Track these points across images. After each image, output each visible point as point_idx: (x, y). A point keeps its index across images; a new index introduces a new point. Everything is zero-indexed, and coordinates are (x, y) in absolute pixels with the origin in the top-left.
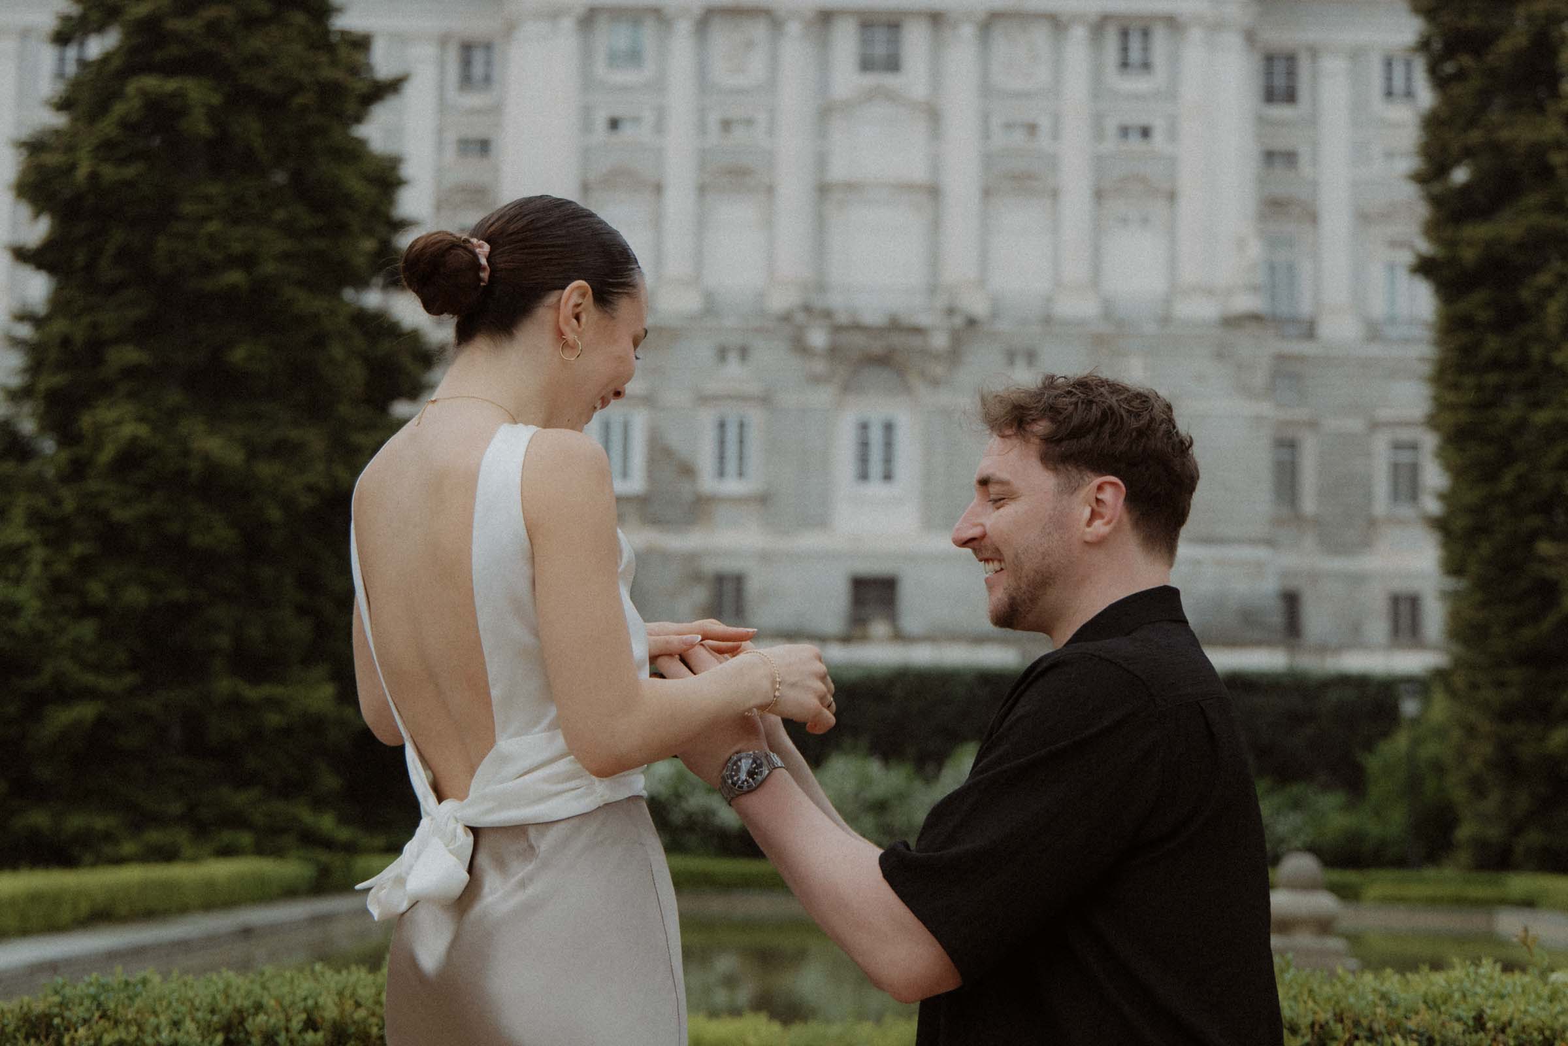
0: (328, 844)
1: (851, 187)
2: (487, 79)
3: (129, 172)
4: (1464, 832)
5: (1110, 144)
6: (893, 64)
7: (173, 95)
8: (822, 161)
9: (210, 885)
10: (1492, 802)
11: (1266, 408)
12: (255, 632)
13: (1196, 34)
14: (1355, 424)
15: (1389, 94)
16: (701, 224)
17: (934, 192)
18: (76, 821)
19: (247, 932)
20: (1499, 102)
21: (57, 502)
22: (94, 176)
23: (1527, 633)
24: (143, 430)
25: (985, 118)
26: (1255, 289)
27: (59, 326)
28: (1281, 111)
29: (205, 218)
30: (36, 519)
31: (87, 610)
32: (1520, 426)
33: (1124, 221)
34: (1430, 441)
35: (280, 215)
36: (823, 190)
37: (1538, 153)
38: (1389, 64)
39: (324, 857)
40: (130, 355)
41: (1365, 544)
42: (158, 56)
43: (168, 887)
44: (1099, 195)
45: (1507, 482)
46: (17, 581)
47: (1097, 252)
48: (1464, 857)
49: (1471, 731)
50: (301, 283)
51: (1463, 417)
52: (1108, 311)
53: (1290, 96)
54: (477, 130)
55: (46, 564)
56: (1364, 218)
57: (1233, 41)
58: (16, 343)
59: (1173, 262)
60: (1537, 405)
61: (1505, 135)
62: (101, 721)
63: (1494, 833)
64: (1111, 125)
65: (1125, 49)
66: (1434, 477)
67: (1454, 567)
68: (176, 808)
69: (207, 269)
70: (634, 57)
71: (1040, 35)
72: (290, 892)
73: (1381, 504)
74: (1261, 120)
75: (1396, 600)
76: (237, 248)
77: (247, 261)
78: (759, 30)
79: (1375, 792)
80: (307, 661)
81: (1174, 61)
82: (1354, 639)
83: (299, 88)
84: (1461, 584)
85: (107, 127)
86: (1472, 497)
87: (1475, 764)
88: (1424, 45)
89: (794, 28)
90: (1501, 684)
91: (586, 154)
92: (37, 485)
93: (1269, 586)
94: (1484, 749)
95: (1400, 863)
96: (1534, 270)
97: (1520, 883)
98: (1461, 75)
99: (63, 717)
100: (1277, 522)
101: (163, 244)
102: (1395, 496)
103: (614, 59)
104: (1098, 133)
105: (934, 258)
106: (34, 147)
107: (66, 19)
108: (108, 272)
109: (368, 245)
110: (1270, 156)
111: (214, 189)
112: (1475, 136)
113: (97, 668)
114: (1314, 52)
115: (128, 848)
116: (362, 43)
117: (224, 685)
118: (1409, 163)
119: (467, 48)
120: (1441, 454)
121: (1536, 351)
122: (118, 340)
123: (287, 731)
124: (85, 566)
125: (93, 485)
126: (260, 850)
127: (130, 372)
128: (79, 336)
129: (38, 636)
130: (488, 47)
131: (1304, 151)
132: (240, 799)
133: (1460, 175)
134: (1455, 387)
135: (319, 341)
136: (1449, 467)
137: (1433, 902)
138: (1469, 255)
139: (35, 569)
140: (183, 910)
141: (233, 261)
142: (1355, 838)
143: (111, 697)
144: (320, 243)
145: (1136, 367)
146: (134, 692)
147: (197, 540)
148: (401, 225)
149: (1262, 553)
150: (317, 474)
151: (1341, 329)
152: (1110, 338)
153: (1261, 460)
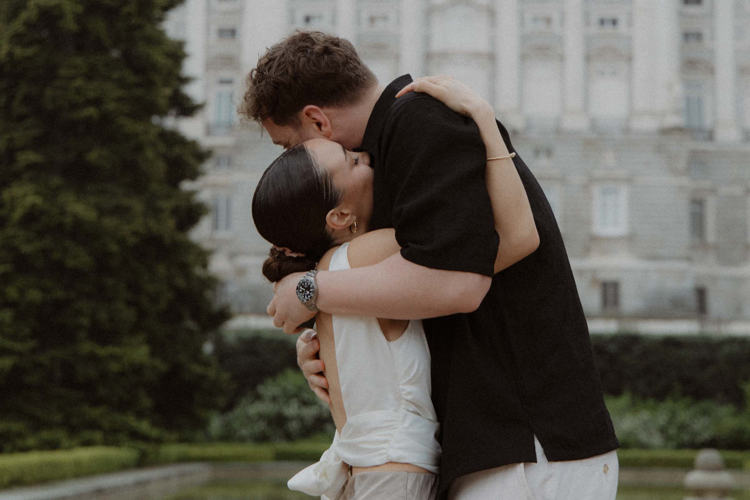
0: (145, 438)
1: (444, 56)
3: (30, 51)
5: (594, 29)
8: (427, 40)
9: (78, 464)
11: (685, 181)
12: (103, 316)
14: (737, 190)
17: (492, 57)
19: (100, 491)
22: (10, 54)
24: (38, 200)
25: (522, 15)
26: (677, 112)
28: (693, 9)
29: (74, 78)
31: (6, 304)
33: (602, 73)
35: (116, 75)
36: (428, 56)
39: (143, 446)
40: (31, 157)
41: (744, 259)
44: (588, 58)
47: (587, 91)
50: (127, 115)
52: (593, 125)
54: (228, 23)
56: (742, 71)
59: (631, 97)
62: (15, 366)
64: (594, 18)
68: (58, 418)
69: (74, 106)
72: (124, 467)
74: (681, 15)
76: (91, 95)
77: (97, 102)
80: (132, 332)
82: (738, 315)
85: (17, 25)
93: (688, 284)
100: (692, 246)
101: (49, 92)
104: (587, 23)
108: (18, 108)
109: (168, 91)
110: (687, 35)
111: (79, 61)
113: (13, 337)
115: (31, 441)
117: (86, 347)
122: (24, 148)
123: (122, 374)
125: (10, 232)
126: (107, 443)
127: (31, 167)
131: (706, 31)
132: (95, 413)
135: (139, 148)
141: (89, 102)
142: (738, 431)
143: (20, 354)
144: (139, 92)
145: (609, 158)
146: (33, 351)
147: (71, 263)
148: (186, 80)
149: (683, 265)
150: (138, 225)
151: (729, 136)
152: (595, 140)
153: (684, 210)
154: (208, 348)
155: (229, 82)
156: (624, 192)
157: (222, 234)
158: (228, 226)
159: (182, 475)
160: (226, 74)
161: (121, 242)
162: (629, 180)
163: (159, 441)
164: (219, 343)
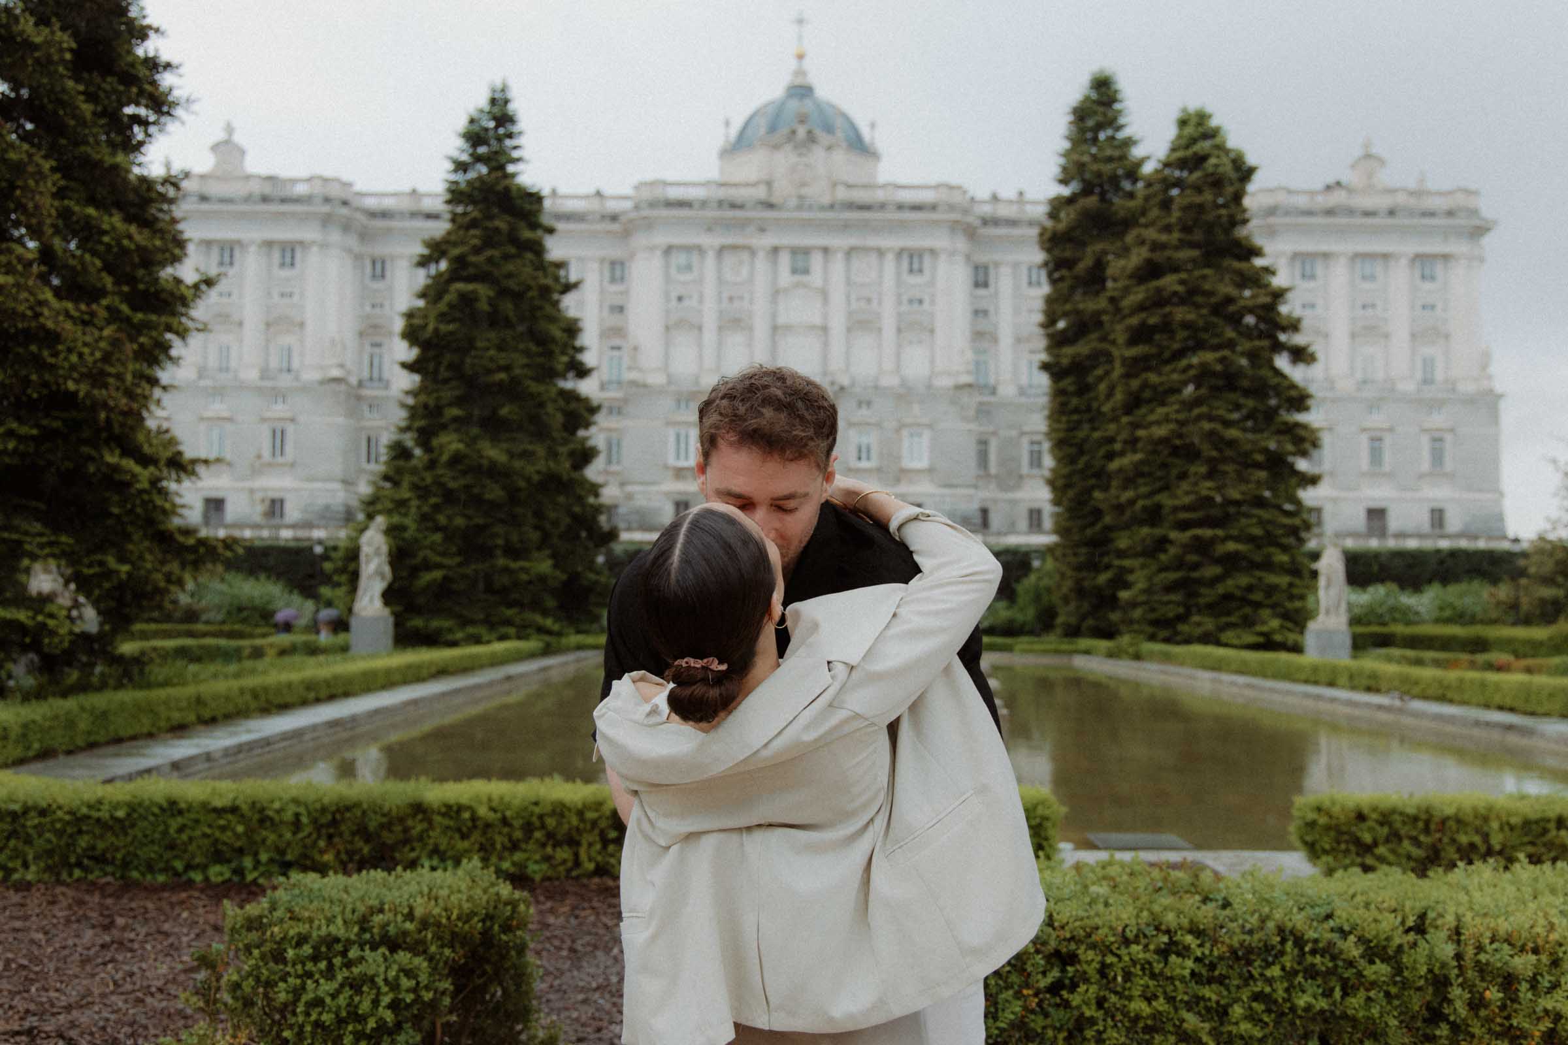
0: (549, 632)
1: (788, 328)
2: (622, 279)
3: (451, 327)
4: (1060, 620)
5: (905, 308)
6: (806, 271)
7: (472, 292)
8: (774, 316)
9: (493, 655)
10: (1073, 605)
11: (973, 426)
12: (515, 538)
13: (943, 257)
14: (1014, 433)
15: (1030, 283)
16: (720, 344)
17: (825, 329)
18: (435, 624)
19: (509, 678)
20: (1080, 291)
21: (423, 479)
22: (436, 330)
23: (1089, 532)
24: (461, 446)
25: (848, 297)
26: (968, 372)
27: (423, 398)
28: (982, 292)
29: (488, 349)
30: (415, 487)
31: (438, 529)
32: (1086, 440)
33: (911, 342)
34: (1046, 446)
35: (522, 346)
36: (775, 328)
37: (1098, 313)
38: (1030, 269)
39: (547, 638)
40: (455, 412)
41: (1017, 486)
42: (465, 274)
43: (472, 657)
44: (899, 330)
45: (1081, 464)
46: (406, 515)
47: (898, 355)
48: (1059, 631)
49: (1063, 575)
50: (532, 379)
51: (1061, 435)
52: (904, 383)
53: (986, 285)
54: (618, 301)
55: (419, 507)
56: (1018, 340)
57: (960, 259)
58: (403, 405)
59: (932, 362)
60: (1094, 429)
61: (1081, 306)
62: (445, 578)
63: (1073, 620)
64: (905, 298)
65: (911, 264)
66: (1049, 462)
67: (1056, 502)
68: (482, 616)
69: (489, 372)
70: (689, 268)
71: (873, 258)
72: (532, 656)
73: (1025, 469)
74: (972, 296)
75: (1031, 511)
76: (502, 363)
77: (507, 368)
78: (745, 256)
79: (1021, 601)
80: (539, 549)
81: (933, 269)
82: (1012, 529)
83: (529, 288)
84: (1057, 509)
85: (442, 306)
86: (1065, 471)
87: (1065, 590)
88: (1046, 264)
89: (761, 255)
90: (1075, 554)
91: (668, 312)
92: (414, 471)
93: (975, 506)
94: (1068, 584)
95: (1031, 633)
96: (1094, 367)
97: (1084, 643)
98: (1062, 279)
99: (427, 577)
100: (978, 477)
101: (468, 360)
102: (1031, 465)
103: (680, 269)
104: (900, 303)
105: (825, 358)
106: (410, 315)
107: (423, 256)
108: (444, 373)
109: (565, 359)
110: (976, 312)
111: (492, 335)
112: (1068, 307)
113: (443, 554)
114: (997, 265)
115: (459, 635)
116: (560, 265)
117: (501, 562)
118: (1039, 317)
119: (613, 263)
120: (1052, 451)
121: (1095, 405)
122: (450, 405)
123: (530, 582)
124: (437, 508)
125: (440, 471)
126: (519, 638)
127: (455, 419)
128: (431, 403)
129: (416, 540)
130: (622, 264)
131: (992, 309)
132: (509, 612)
133: (1061, 325)
134: (1059, 421)
135: (541, 405)
136: (1055, 457)
137: (1045, 652)
138: (1065, 361)
139: (413, 510)
140: (482, 667)
141: (501, 369)
142: (1011, 621)
143: (449, 568)
144: (541, 360)
145: (916, 409)
146: (460, 565)
147: (487, 496)
148: (581, 350)
149: (972, 491)
150: (541, 465)
151: (1007, 391)
152: (904, 395)
153: (972, 450)
154: (600, 559)
155: (619, 348)
156: (927, 435)
157: (614, 468)
158: (618, 462)
159: (578, 661)
160: (617, 342)
161: (528, 480)
162: (930, 426)
163: (559, 634)
164: (610, 555)
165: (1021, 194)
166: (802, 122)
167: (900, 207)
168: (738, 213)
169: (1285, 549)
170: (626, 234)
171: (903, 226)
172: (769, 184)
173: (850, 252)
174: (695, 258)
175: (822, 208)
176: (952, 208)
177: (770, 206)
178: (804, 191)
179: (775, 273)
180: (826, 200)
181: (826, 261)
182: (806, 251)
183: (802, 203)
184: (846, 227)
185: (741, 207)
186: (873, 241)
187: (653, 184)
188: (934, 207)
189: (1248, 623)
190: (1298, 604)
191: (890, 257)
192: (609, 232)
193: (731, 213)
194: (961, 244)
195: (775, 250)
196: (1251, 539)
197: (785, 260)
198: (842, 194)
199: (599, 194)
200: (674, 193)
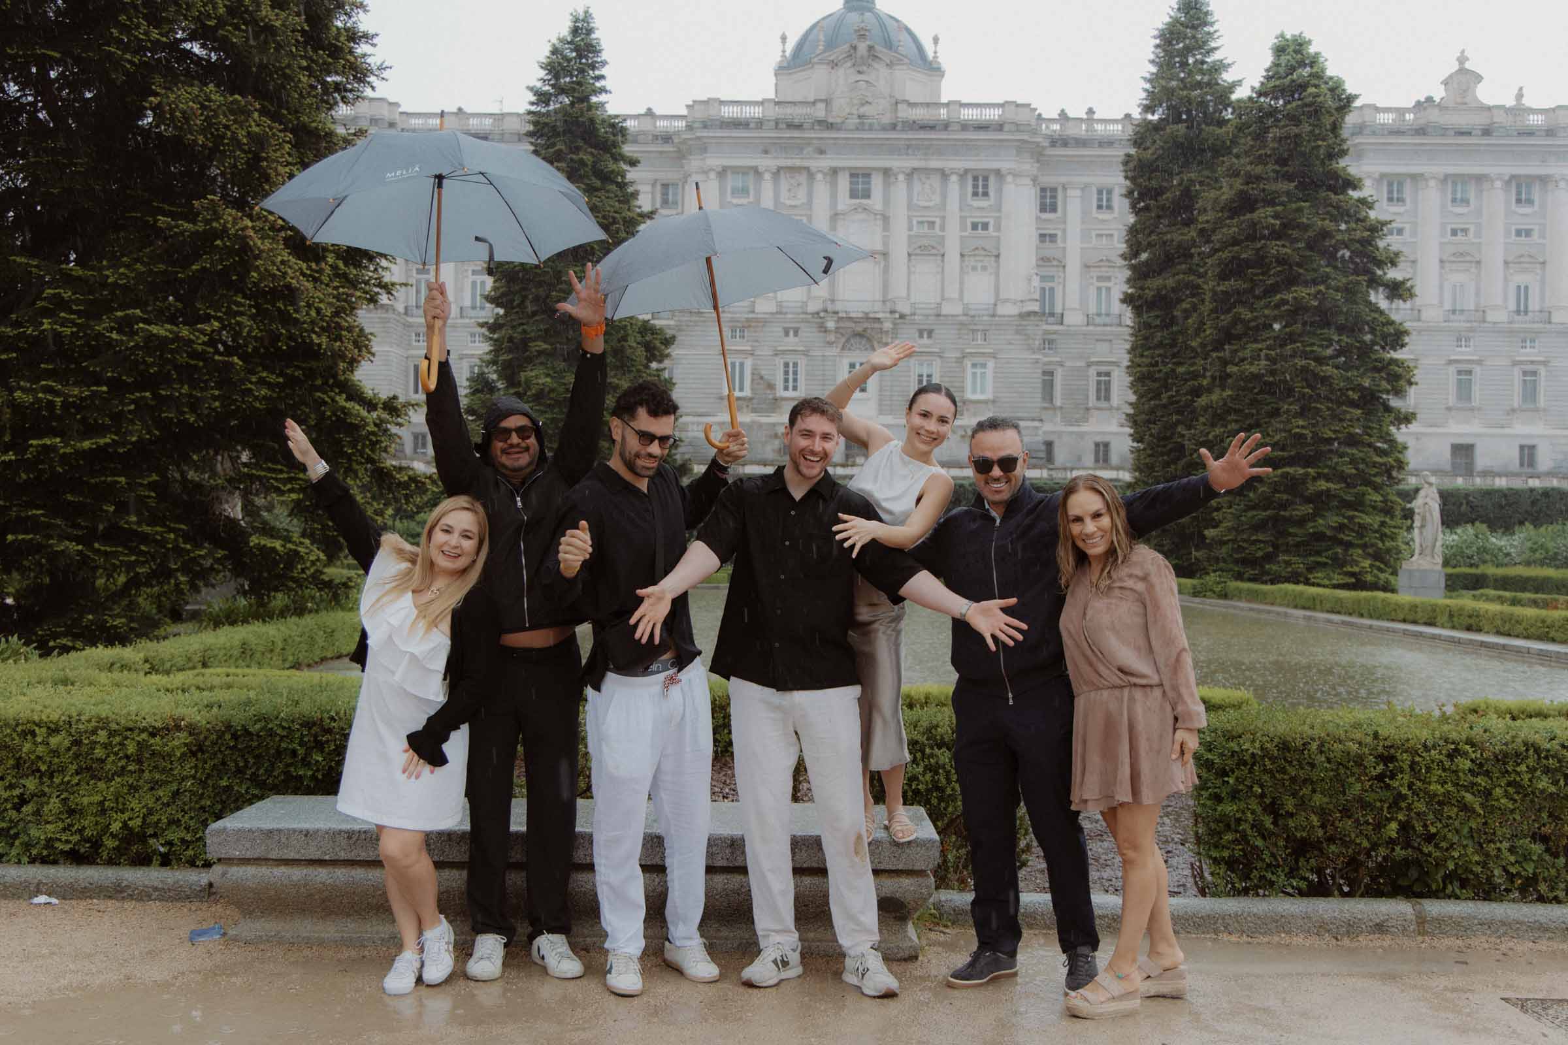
2: (675, 203)
5: (968, 232)
6: (867, 195)
11: (1038, 357)
13: (1009, 179)
14: (1081, 363)
15: (1100, 207)
17: (885, 255)
20: (1166, 221)
25: (910, 220)
26: (1035, 300)
28: (1048, 215)
33: (974, 268)
41: (1085, 420)
44: (963, 256)
45: (1164, 399)
47: (962, 283)
51: (1144, 369)
52: (967, 310)
53: (1054, 209)
56: (1087, 266)
57: (1028, 181)
59: (997, 288)
60: (1180, 363)
61: (1167, 237)
64: (969, 223)
65: (975, 186)
70: (744, 191)
71: (936, 181)
74: (1038, 218)
75: (1097, 445)
78: (803, 178)
81: (1000, 191)
82: (1079, 466)
89: (820, 177)
93: (1039, 440)
96: (1181, 300)
98: (1146, 209)
100: (1043, 409)
102: (1098, 398)
103: (735, 192)
104: (963, 228)
105: (885, 286)
110: (1042, 236)
112: (1153, 239)
114: (1065, 189)
119: (665, 186)
120: (1133, 385)
130: (675, 186)
131: (1060, 234)
133: (1145, 256)
134: (1141, 356)
138: (1149, 294)
145: (979, 337)
149: (1036, 424)
151: (1074, 319)
152: (968, 324)
153: (1037, 379)
156: (991, 365)
162: (994, 356)
165: (1091, 111)
166: (862, 37)
167: (965, 126)
168: (796, 134)
169: (1377, 488)
170: (681, 156)
171: (968, 147)
172: (827, 102)
173: (911, 174)
174: (751, 179)
175: (884, 129)
176: (1018, 127)
177: (830, 126)
178: (862, 110)
179: (834, 196)
180: (886, 120)
181: (887, 185)
182: (867, 175)
183: (863, 122)
184: (909, 148)
185: (799, 127)
186: (935, 163)
187: (707, 103)
188: (1000, 127)
189: (1338, 563)
190: (1389, 544)
191: (954, 178)
192: (661, 152)
193: (788, 134)
194: (1028, 166)
195: (834, 171)
196: (1343, 478)
197: (844, 182)
198: (905, 113)
199: (650, 113)
200: (728, 112)
